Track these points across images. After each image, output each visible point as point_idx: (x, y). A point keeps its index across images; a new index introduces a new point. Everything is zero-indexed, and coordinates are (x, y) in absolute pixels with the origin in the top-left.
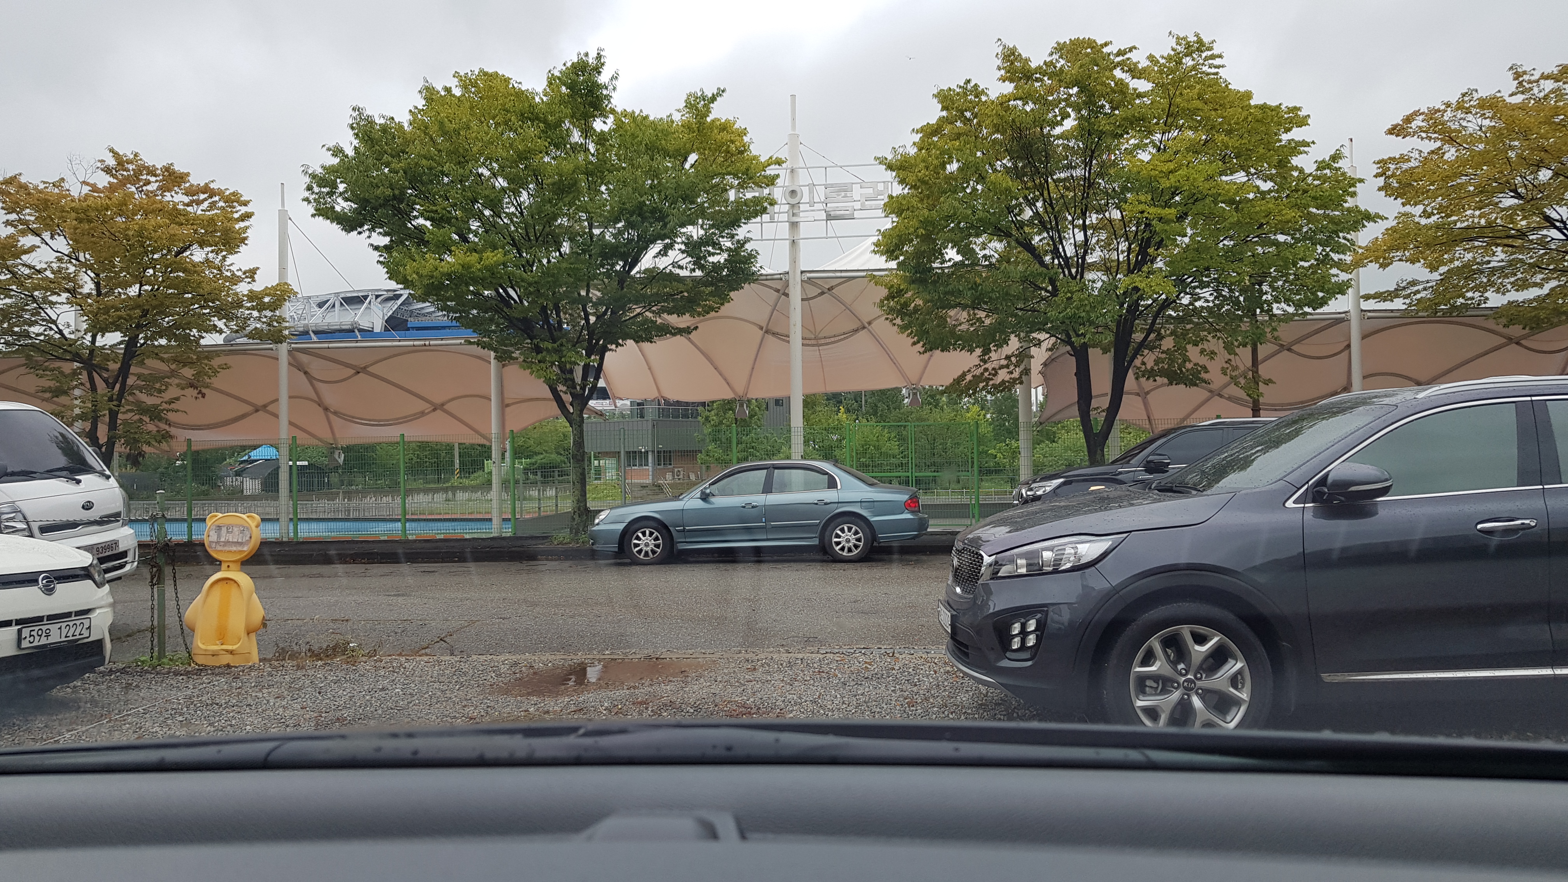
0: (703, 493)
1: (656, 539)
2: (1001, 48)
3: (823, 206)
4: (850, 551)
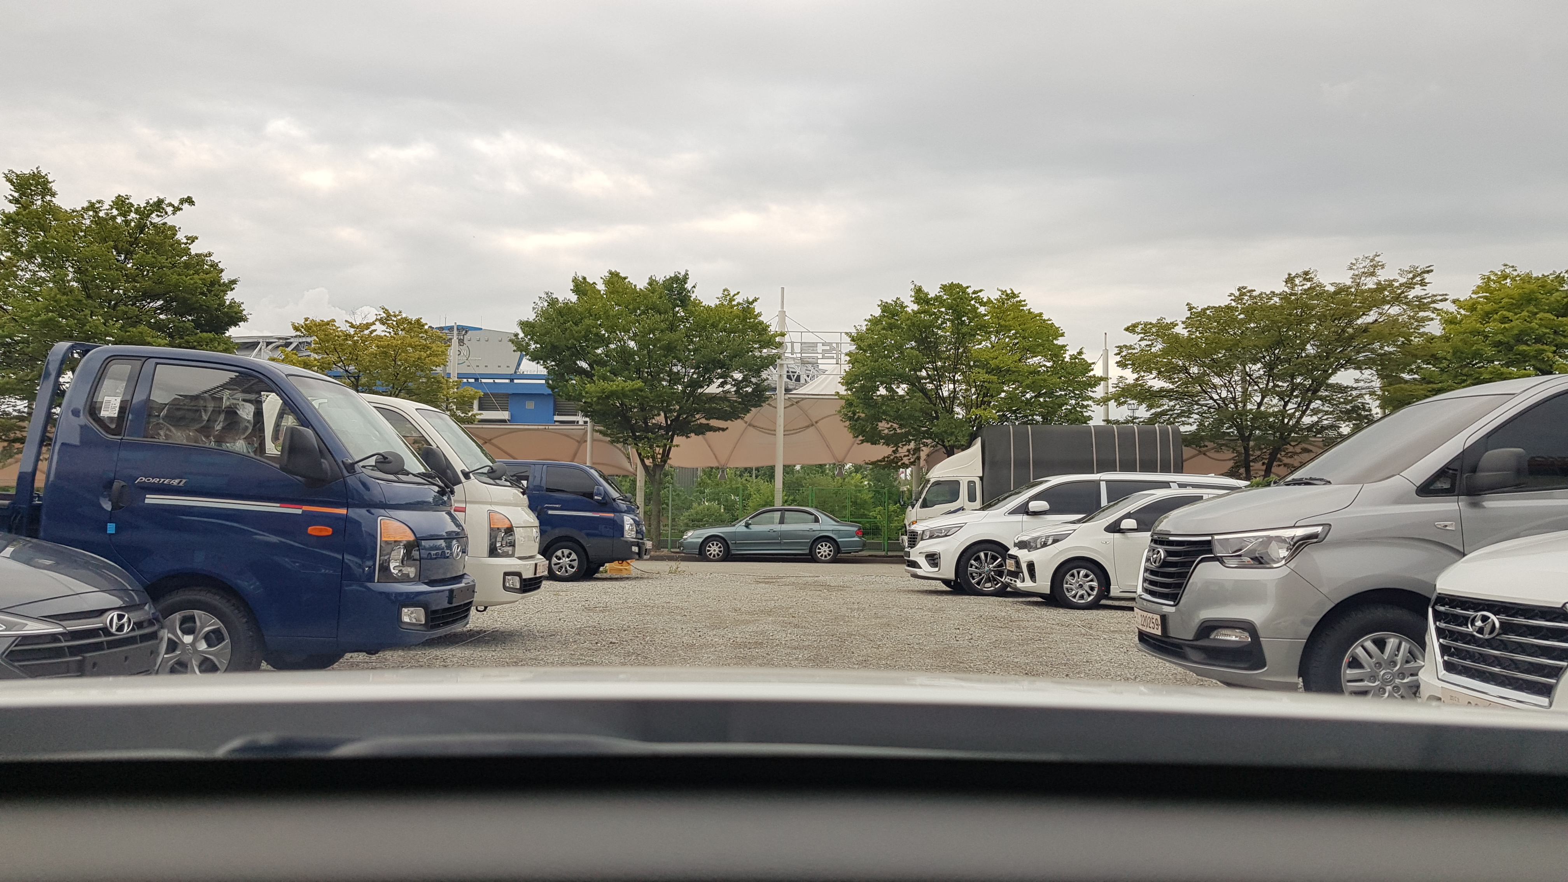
0: (746, 523)
1: (720, 547)
2: (913, 286)
3: (799, 355)
4: (826, 557)
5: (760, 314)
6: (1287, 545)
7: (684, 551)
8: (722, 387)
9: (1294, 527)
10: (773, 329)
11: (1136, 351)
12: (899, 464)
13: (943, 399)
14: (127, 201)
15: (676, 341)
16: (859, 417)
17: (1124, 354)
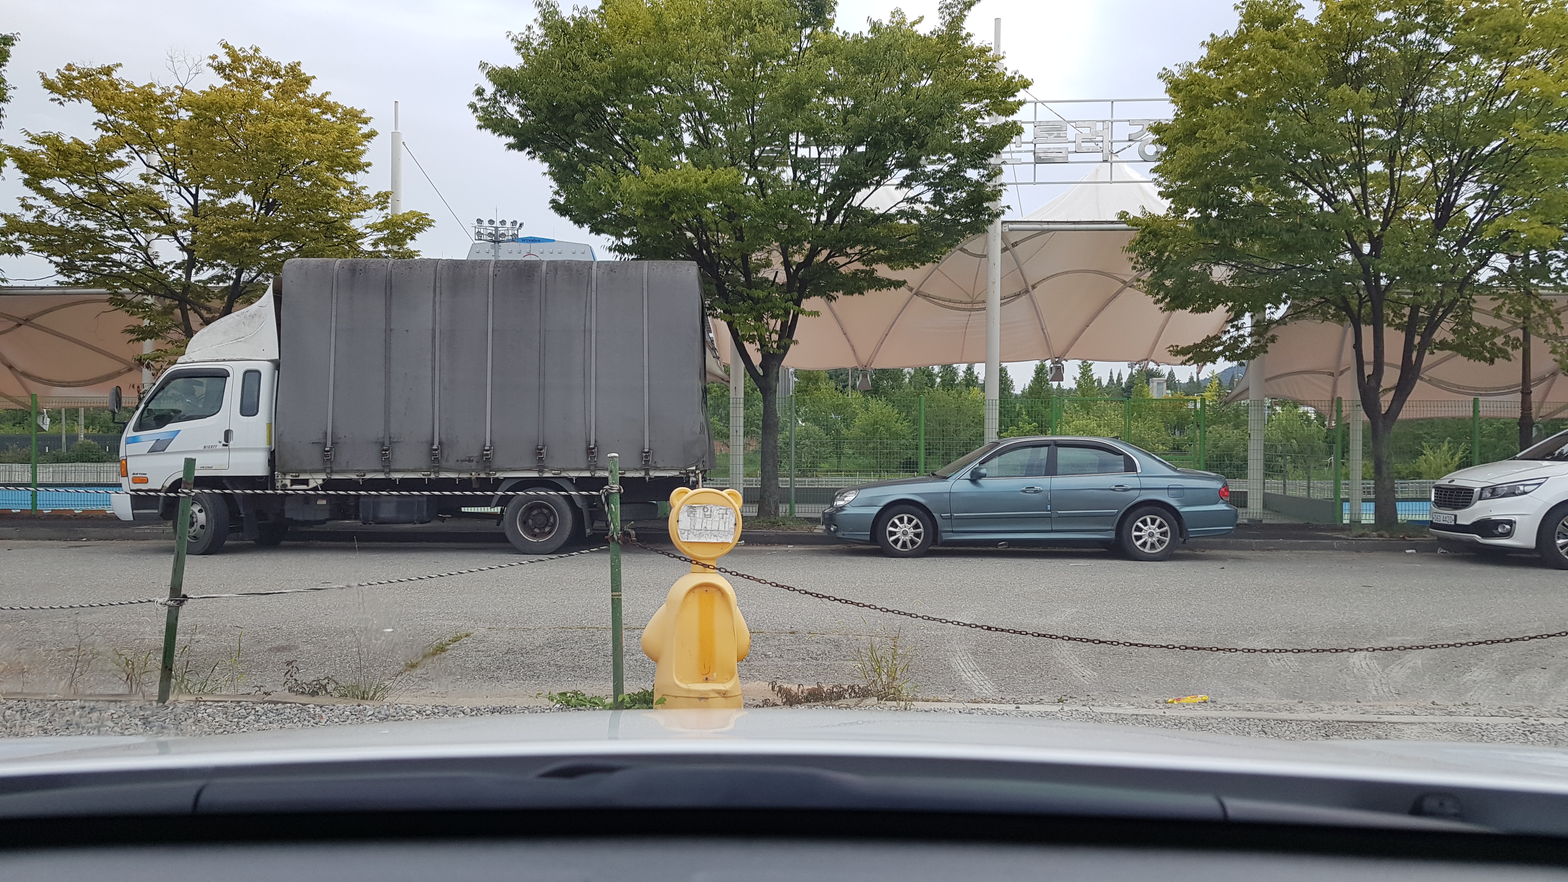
0: (972, 474)
1: (916, 526)
3: (1031, 147)
4: (1153, 546)
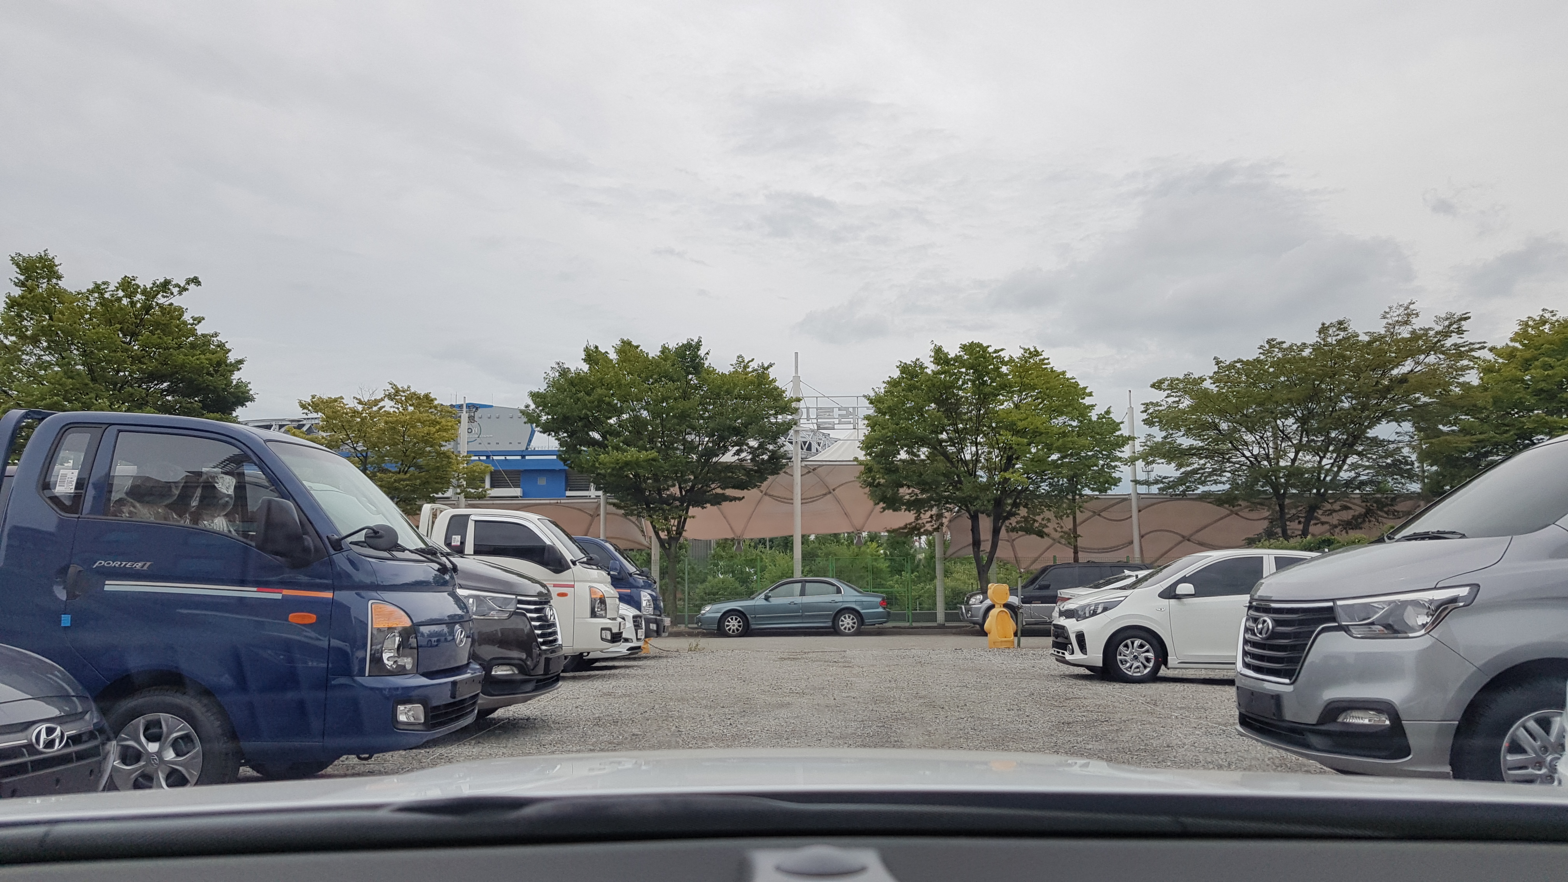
0: (765, 596)
1: (739, 622)
2: (932, 346)
3: (815, 421)
4: (849, 629)
5: (774, 380)
6: (1426, 611)
7: (703, 627)
8: (738, 455)
9: (1435, 588)
10: (788, 394)
11: (1163, 408)
12: (922, 530)
13: (966, 463)
14: (133, 282)
15: (690, 409)
16: (879, 482)
17: (1151, 411)
